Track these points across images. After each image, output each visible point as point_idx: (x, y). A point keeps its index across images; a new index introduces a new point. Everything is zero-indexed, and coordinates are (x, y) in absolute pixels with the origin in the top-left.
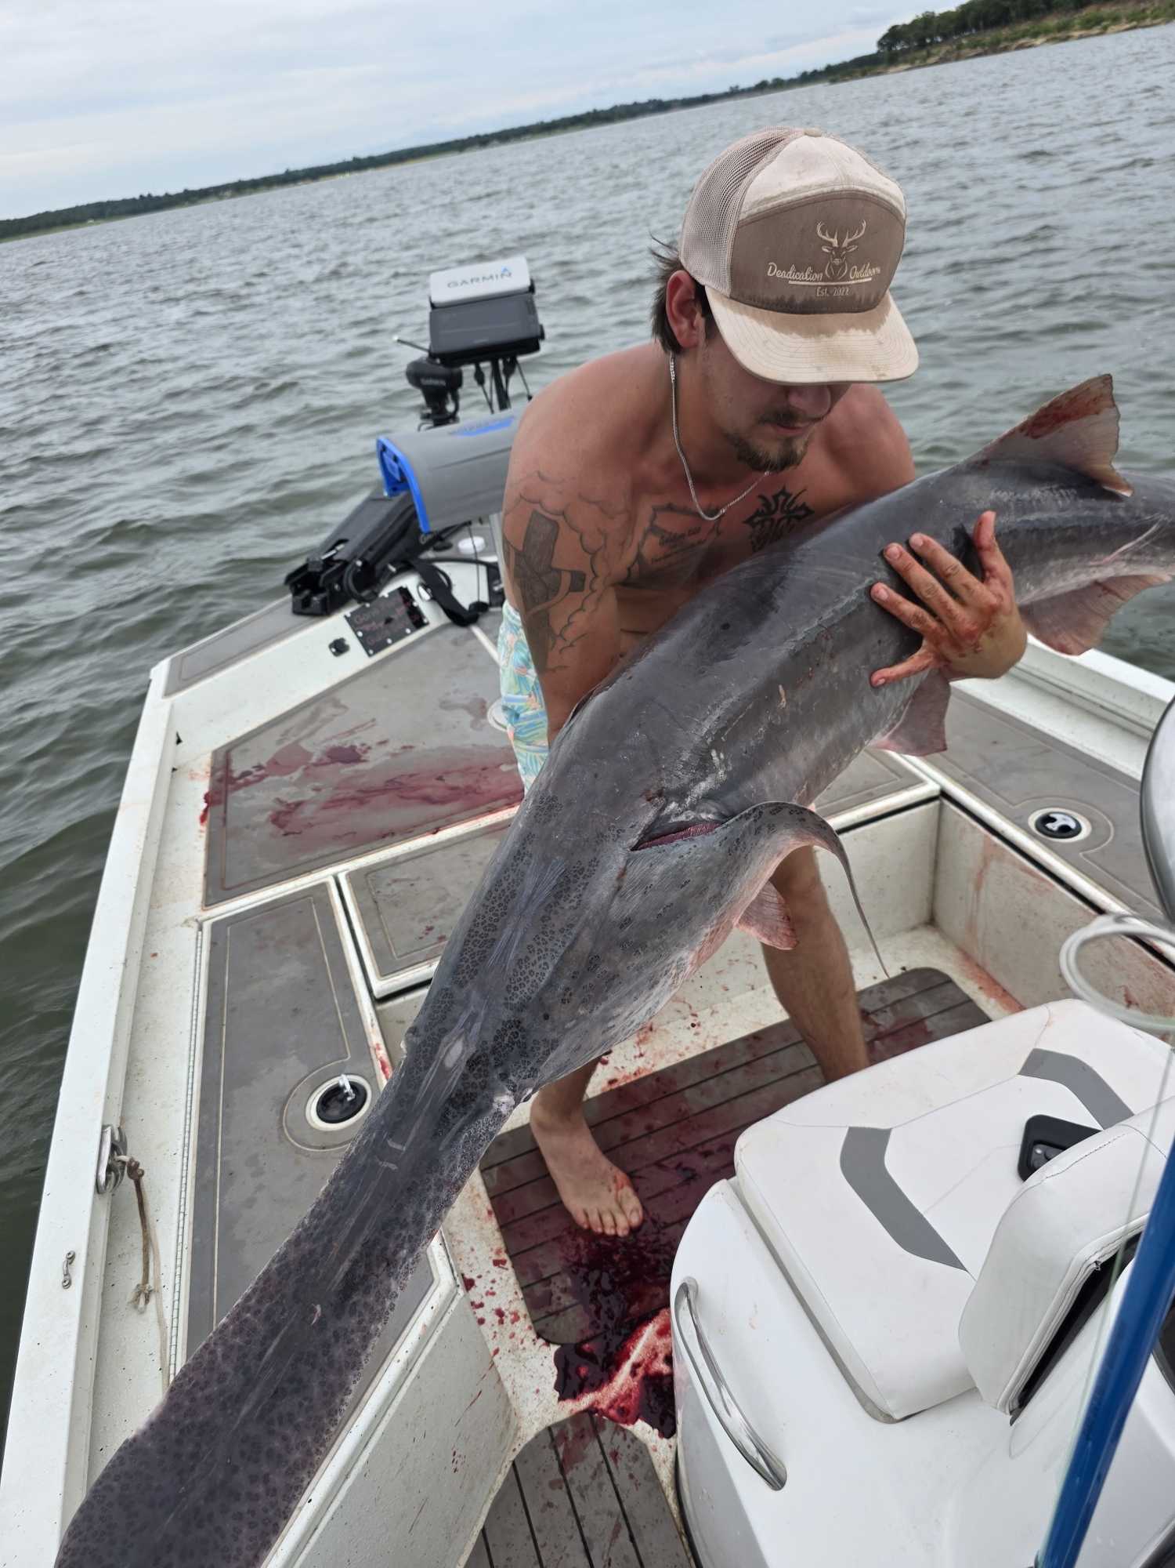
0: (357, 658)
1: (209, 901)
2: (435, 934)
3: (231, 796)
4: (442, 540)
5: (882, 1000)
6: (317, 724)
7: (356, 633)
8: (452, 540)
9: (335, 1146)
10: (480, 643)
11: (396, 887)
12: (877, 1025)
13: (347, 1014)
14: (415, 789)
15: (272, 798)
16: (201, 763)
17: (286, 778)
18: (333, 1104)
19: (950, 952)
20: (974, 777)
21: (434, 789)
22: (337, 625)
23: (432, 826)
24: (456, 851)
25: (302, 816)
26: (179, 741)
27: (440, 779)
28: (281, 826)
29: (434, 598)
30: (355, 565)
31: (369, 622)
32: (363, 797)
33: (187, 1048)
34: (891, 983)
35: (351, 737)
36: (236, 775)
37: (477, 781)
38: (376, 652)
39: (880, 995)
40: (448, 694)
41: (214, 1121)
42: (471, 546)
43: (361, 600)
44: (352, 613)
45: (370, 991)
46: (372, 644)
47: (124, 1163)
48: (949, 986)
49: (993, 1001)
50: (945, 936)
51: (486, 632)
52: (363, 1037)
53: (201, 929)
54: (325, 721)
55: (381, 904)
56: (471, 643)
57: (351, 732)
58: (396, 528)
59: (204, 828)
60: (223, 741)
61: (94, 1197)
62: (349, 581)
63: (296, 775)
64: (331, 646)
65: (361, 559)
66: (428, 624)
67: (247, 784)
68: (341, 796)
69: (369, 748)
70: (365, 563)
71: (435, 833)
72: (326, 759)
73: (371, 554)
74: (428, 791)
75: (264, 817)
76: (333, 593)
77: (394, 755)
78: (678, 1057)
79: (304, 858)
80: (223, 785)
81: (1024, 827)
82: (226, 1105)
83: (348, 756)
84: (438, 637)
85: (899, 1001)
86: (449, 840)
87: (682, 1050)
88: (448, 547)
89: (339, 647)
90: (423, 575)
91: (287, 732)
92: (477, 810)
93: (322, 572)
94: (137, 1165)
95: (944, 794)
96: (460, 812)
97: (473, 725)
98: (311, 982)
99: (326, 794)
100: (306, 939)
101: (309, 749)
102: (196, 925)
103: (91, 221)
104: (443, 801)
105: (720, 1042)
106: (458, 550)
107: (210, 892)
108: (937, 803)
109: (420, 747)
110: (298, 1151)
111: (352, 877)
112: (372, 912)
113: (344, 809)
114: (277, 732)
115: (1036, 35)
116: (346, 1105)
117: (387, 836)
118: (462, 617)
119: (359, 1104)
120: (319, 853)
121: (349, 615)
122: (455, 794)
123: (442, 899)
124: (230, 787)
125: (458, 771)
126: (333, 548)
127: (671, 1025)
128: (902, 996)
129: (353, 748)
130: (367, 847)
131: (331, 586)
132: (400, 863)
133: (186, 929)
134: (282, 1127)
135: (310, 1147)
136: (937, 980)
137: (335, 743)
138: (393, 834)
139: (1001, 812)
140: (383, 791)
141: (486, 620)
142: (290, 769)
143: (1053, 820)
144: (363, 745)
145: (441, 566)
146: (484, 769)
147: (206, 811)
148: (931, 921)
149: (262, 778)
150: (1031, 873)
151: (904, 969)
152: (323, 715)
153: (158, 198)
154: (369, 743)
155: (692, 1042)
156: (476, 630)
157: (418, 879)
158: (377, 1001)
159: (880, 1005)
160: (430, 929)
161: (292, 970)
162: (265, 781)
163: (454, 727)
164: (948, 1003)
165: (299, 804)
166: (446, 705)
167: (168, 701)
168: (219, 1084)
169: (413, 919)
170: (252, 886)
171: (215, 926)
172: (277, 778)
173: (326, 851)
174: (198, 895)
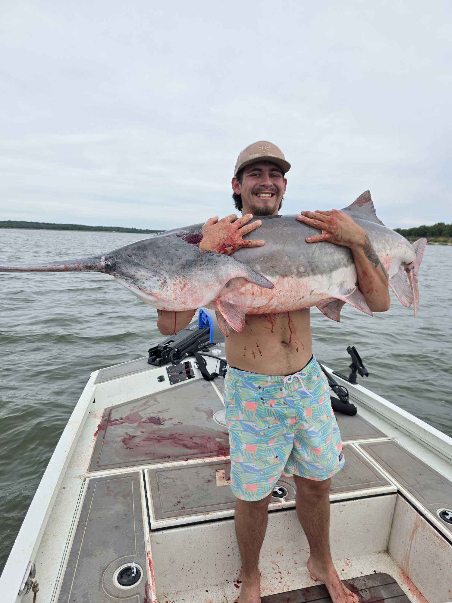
0: (166, 384)
1: (91, 469)
2: (180, 505)
3: (108, 427)
4: (206, 348)
5: (365, 585)
6: (147, 406)
7: (168, 375)
8: (210, 349)
9: (123, 598)
10: (213, 388)
11: (168, 481)
12: (362, 597)
13: (138, 534)
14: (180, 440)
15: (124, 432)
16: (100, 412)
17: (131, 425)
18: (125, 576)
19: (395, 568)
20: (412, 487)
21: (189, 443)
22: (162, 371)
23: (186, 457)
24: (193, 471)
25: (134, 442)
26: (94, 402)
27: (191, 438)
28: (126, 444)
29: (199, 368)
30: (175, 350)
31: (174, 372)
32: (160, 439)
33: (68, 534)
34: (369, 577)
35: (159, 414)
36: (112, 420)
37: (206, 443)
38: (173, 384)
39: (364, 582)
40: (199, 405)
41: (72, 571)
42: (217, 352)
43: (174, 363)
44: (169, 367)
45: (150, 525)
46: (173, 380)
47: (32, 582)
48: (395, 585)
49: (415, 597)
50: (393, 559)
51: (216, 385)
52: (143, 547)
53: (85, 481)
54: (150, 406)
55: (160, 486)
56: (209, 387)
57: (159, 412)
58: (192, 341)
59: (95, 438)
60: (110, 405)
61: (17, 597)
62: (171, 355)
63: (136, 424)
64: (158, 378)
65: (177, 349)
66: (195, 377)
67: (116, 424)
68: (151, 437)
69: (165, 420)
70: (178, 350)
71: (186, 461)
72: (148, 421)
73: (181, 348)
74: (186, 442)
75: (120, 439)
76: (164, 359)
77: (175, 425)
78: (271, 592)
79: (132, 460)
80: (106, 423)
81: (435, 514)
82: (79, 565)
83: (157, 421)
84: (198, 383)
85: (373, 587)
86: (191, 465)
87: (273, 589)
88: (208, 351)
89: (161, 379)
90: (197, 359)
91: (135, 407)
92: (204, 455)
93: (162, 351)
94: (38, 585)
95: (399, 492)
96: (197, 454)
97: (207, 419)
98: (126, 515)
99: (146, 435)
100: (126, 495)
101: (142, 416)
102: (83, 479)
103: (114, 232)
104: (191, 448)
105: (291, 589)
106: (211, 353)
107: (92, 465)
108: (396, 495)
109: (185, 423)
110: (106, 596)
111: (150, 471)
112: (156, 489)
113: (152, 442)
114: (131, 406)
115: (435, 242)
116: (130, 578)
117: (167, 458)
118: (208, 377)
119: (137, 579)
120: (139, 459)
121: (168, 368)
122: (196, 446)
123: (186, 490)
124: (109, 424)
125: (199, 437)
126: (168, 343)
127: (269, 575)
128: (374, 585)
129: (159, 419)
130: (158, 460)
131: (164, 356)
132: (170, 470)
133: (79, 479)
134: (100, 582)
135: (111, 595)
136: (390, 581)
137: (152, 415)
138: (169, 457)
139: (424, 506)
140: (168, 438)
141: (216, 380)
142: (133, 422)
143: (448, 514)
144: (163, 418)
145: (204, 357)
146: (210, 438)
147: (97, 432)
148: (387, 551)
149: (122, 423)
150: (438, 537)
151: (375, 571)
152: (150, 403)
153: (138, 230)
154: (166, 418)
155: (278, 586)
156: (212, 383)
157: (177, 479)
158: (152, 531)
159: (364, 587)
160: (179, 502)
161: (118, 508)
162: (123, 424)
163: (199, 419)
164: (395, 594)
165: (134, 437)
166: (197, 409)
167: (96, 386)
168: (77, 554)
169: (173, 496)
170: (109, 467)
171: (91, 480)
172: (128, 424)
173: (141, 459)
174: (87, 466)
